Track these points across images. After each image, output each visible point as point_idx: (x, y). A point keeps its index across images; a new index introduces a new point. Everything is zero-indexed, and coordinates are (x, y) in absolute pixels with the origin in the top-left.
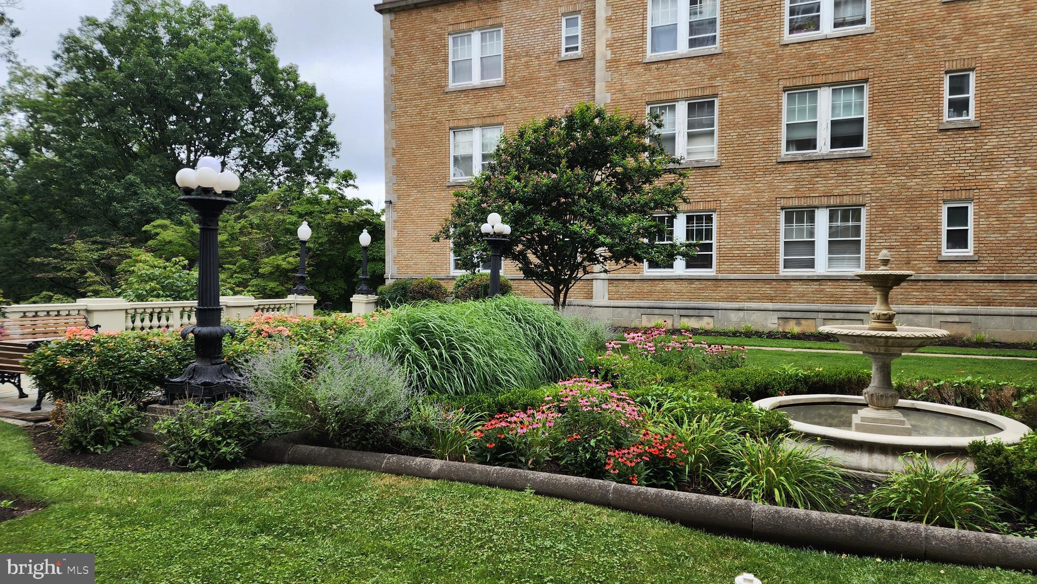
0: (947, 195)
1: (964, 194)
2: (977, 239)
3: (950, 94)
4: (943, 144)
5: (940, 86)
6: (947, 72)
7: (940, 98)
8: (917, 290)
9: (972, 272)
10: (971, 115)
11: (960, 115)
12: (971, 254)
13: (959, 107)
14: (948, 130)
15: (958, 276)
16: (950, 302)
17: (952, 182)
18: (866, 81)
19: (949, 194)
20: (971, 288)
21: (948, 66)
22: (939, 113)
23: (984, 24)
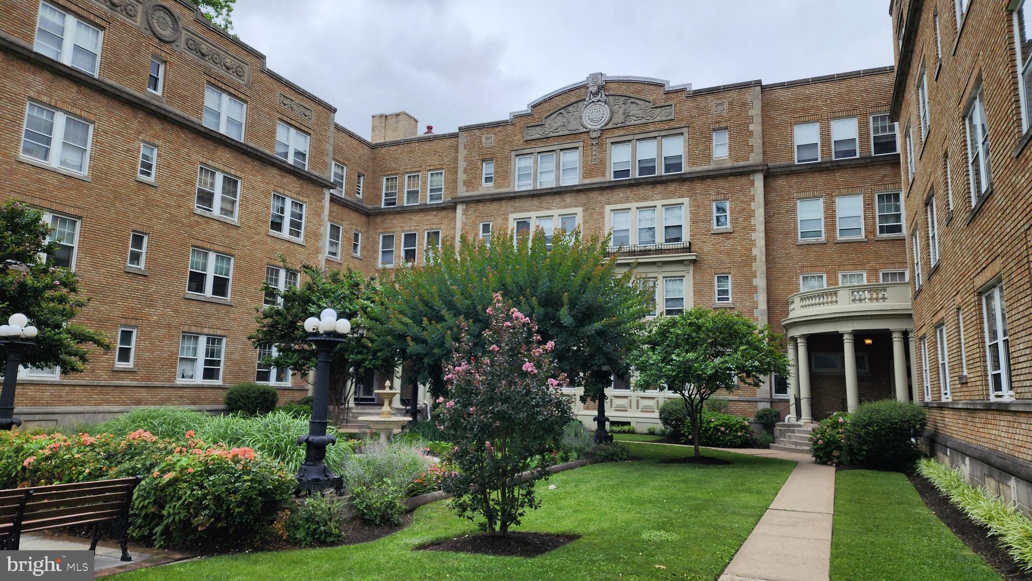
0: (123, 321)
1: (133, 322)
2: (137, 356)
3: (132, 247)
4: (125, 281)
5: (128, 239)
6: (132, 231)
7: (127, 248)
8: (96, 394)
9: (132, 380)
10: (142, 265)
12: (131, 366)
13: (135, 257)
14: (129, 273)
15: (124, 383)
16: (116, 403)
17: (128, 312)
18: (80, 218)
19: (124, 320)
20: (129, 392)
21: (134, 227)
22: (125, 259)
23: (157, 206)
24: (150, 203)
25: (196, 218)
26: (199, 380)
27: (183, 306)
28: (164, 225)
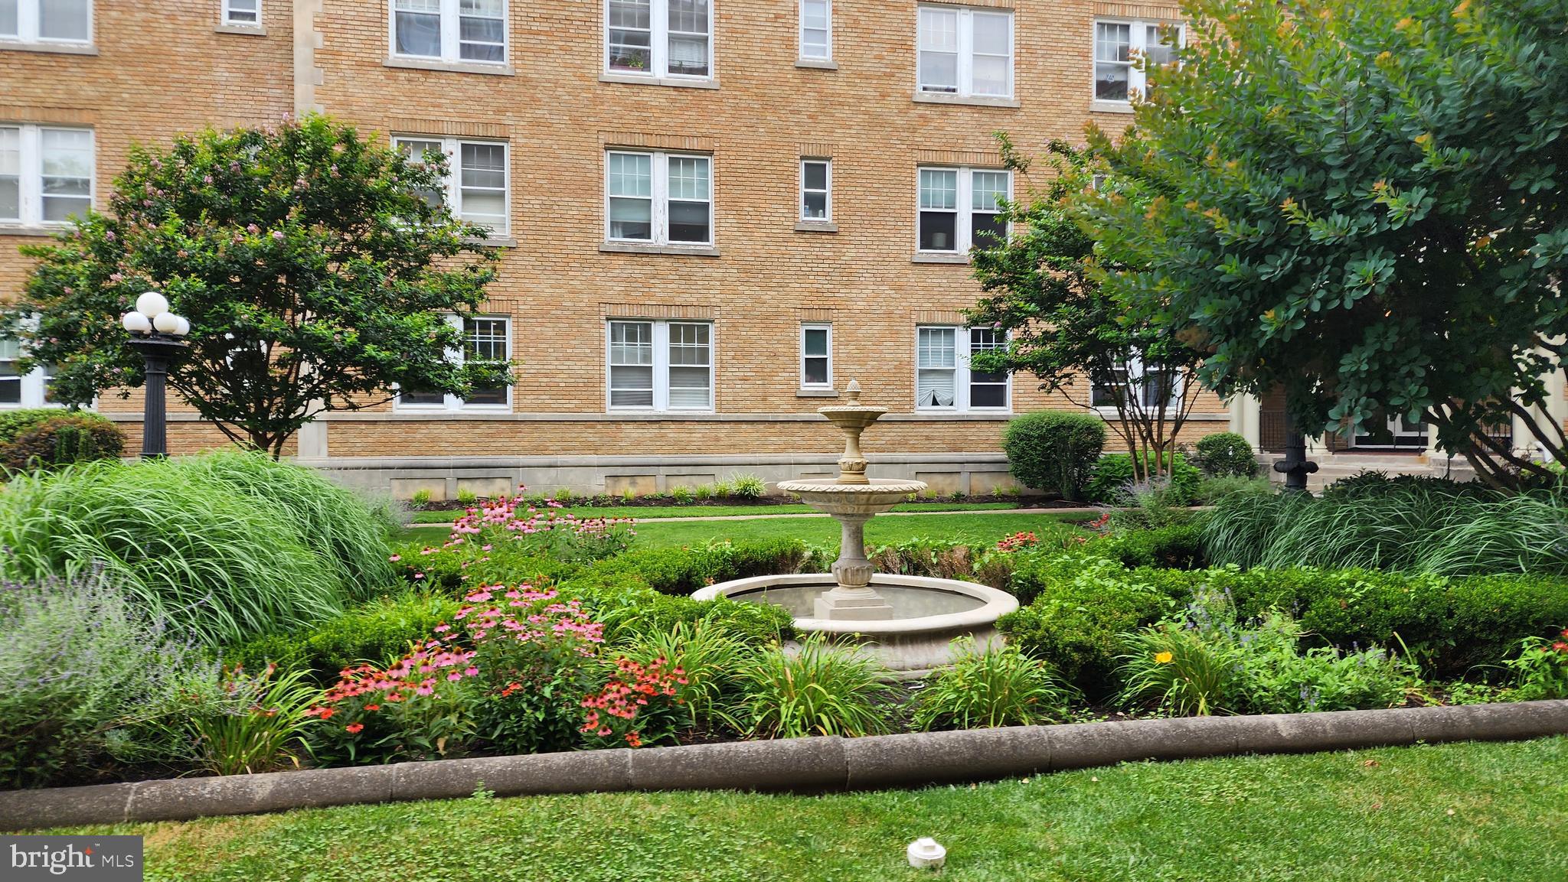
0: (805, 315)
1: (822, 315)
2: (837, 371)
3: (806, 187)
4: (800, 247)
5: (795, 174)
6: (802, 158)
7: (795, 190)
8: (774, 434)
10: (829, 217)
11: (816, 215)
12: (831, 389)
13: (816, 204)
14: (804, 231)
16: (810, 449)
17: (811, 298)
18: (711, 153)
19: (807, 313)
21: (804, 150)
22: (794, 210)
23: (841, 104)
24: (827, 103)
25: (921, 110)
26: (963, 406)
27: (913, 276)
28: (858, 135)
